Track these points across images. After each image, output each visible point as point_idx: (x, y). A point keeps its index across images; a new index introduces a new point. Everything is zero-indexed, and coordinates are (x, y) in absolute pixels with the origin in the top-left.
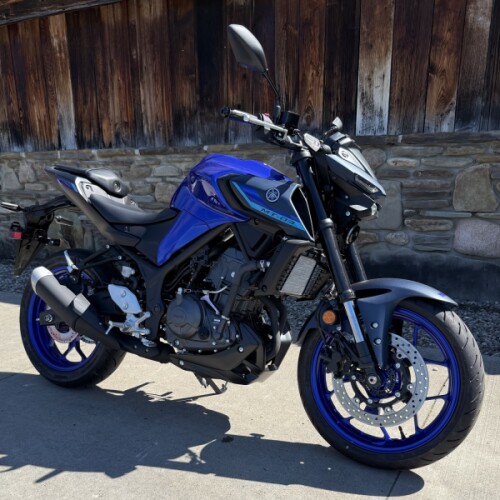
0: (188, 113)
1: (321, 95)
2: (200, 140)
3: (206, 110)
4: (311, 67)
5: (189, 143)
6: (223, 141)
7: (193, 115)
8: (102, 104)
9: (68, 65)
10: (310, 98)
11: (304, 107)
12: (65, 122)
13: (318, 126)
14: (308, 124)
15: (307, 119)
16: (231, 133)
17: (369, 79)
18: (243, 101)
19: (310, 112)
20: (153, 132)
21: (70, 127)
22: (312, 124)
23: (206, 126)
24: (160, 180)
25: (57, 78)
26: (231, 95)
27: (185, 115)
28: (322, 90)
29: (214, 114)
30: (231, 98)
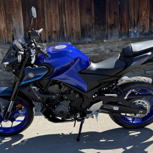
1: (149, 21)
2: (94, 38)
3: (97, 26)
4: (144, 10)
5: (89, 40)
6: (105, 39)
7: (90, 28)
8: (41, 23)
9: (21, 5)
10: (144, 22)
11: (142, 25)
12: (17, 31)
13: (147, 32)
14: (143, 31)
15: (143, 29)
16: (109, 35)
18: (115, 23)
19: (144, 27)
20: (70, 35)
21: (21, 33)
22: (145, 31)
23: (97, 33)
25: (13, 10)
26: (109, 20)
27: (87, 28)
28: (149, 19)
29: (101, 28)
30: (109, 21)
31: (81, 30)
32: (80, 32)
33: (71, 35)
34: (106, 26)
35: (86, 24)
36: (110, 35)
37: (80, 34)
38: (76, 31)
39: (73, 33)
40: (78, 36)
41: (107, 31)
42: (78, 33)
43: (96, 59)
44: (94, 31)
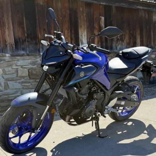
0: (21, 40)
2: (28, 51)
3: (30, 40)
4: (66, 30)
17: (82, 36)
18: (44, 38)
23: (30, 46)
24: (20, 67)
26: (39, 35)
27: (20, 41)
29: (33, 42)
30: (40, 37)
31: (15, 43)
32: (14, 44)
33: (5, 47)
34: (38, 40)
35: (19, 37)
36: (41, 49)
37: (14, 47)
38: (10, 43)
39: (7, 45)
40: (11, 48)
41: (38, 45)
42: (12, 45)
43: (35, 71)
44: (27, 44)
